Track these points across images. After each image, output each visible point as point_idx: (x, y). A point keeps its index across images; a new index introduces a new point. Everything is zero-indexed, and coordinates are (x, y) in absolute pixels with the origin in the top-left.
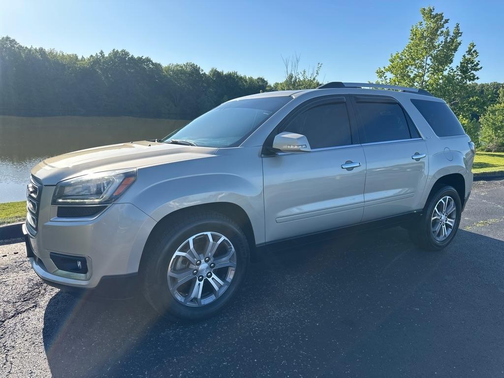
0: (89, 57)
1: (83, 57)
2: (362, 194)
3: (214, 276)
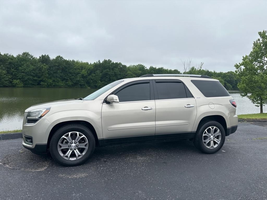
0: (93, 63)
1: (91, 63)
2: (154, 121)
3: (77, 150)
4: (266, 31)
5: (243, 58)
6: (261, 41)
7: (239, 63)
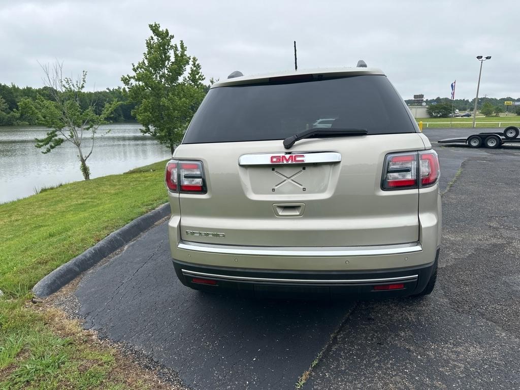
4: (159, 24)
5: (134, 66)
6: (156, 41)
7: (128, 76)
